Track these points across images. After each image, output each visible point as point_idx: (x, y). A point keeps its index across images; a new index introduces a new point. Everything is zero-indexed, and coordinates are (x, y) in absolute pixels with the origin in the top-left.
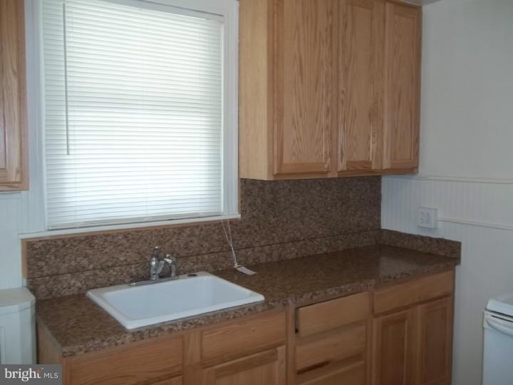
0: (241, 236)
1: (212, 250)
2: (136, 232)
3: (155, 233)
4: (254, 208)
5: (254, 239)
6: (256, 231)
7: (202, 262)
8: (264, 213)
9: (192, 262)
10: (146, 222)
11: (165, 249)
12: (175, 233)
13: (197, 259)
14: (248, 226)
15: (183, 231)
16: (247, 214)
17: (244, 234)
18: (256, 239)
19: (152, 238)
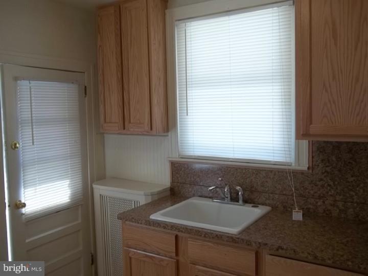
0: (312, 187)
1: (284, 193)
2: (227, 167)
3: (239, 170)
4: (327, 164)
5: (328, 193)
6: (329, 185)
7: (273, 199)
8: (340, 171)
9: (264, 197)
10: (231, 161)
11: (246, 182)
12: (253, 173)
13: (269, 196)
14: (321, 180)
15: (260, 173)
16: (319, 169)
17: (317, 186)
18: (330, 193)
19: (237, 173)
